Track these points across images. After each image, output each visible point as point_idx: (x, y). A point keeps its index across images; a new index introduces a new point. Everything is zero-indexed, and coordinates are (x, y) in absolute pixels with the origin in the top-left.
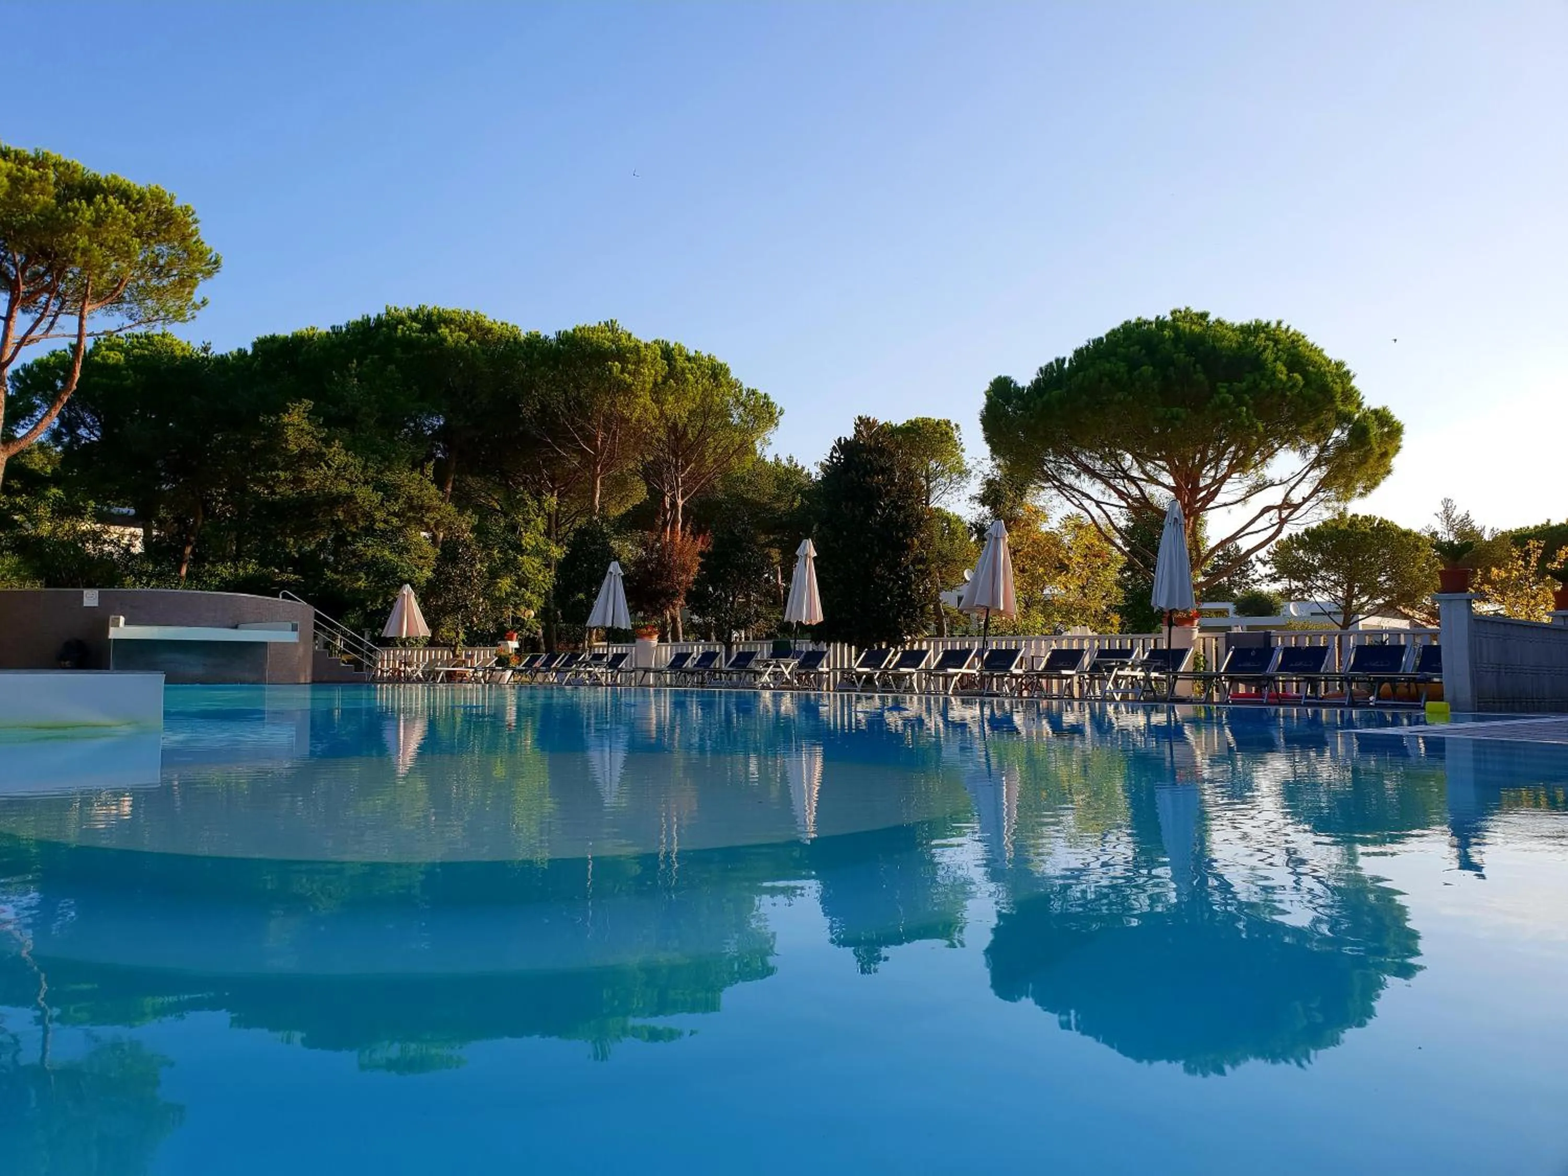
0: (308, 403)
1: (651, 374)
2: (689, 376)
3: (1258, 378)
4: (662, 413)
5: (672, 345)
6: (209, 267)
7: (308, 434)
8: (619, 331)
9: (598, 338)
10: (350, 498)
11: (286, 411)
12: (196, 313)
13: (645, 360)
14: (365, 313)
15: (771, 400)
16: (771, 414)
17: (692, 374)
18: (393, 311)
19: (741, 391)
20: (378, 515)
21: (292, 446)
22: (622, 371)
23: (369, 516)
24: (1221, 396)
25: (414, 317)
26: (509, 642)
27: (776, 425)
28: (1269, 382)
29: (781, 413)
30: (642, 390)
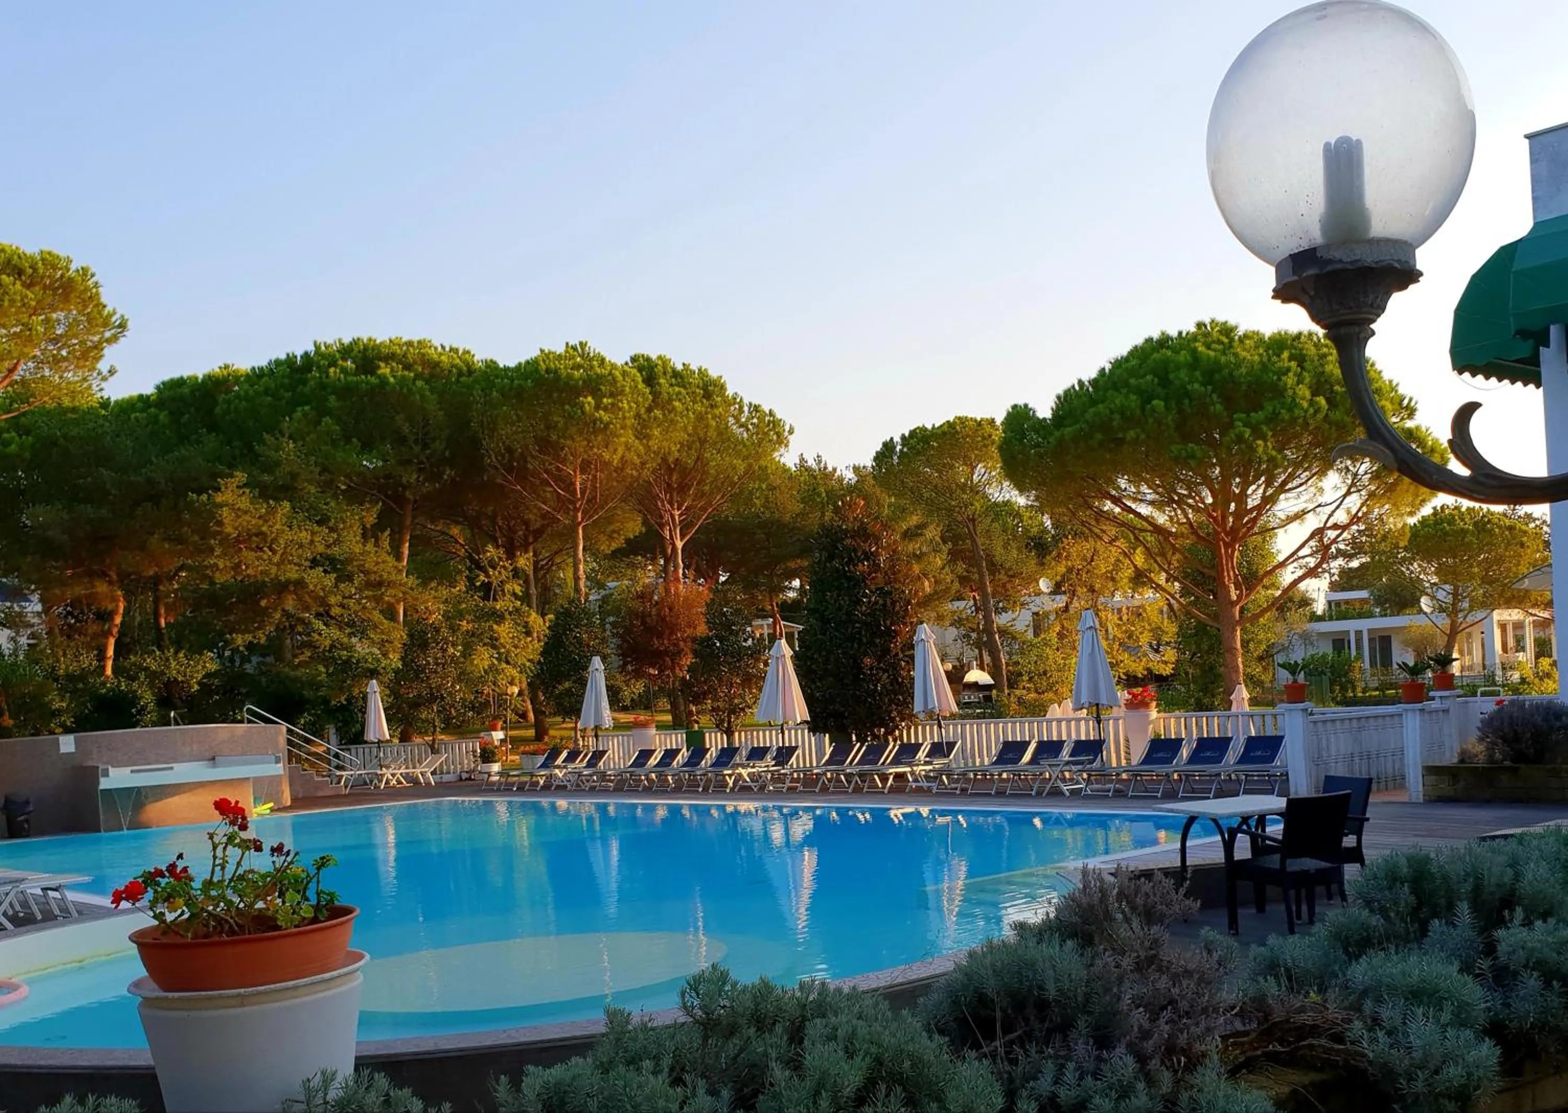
0: (240, 476)
1: (631, 407)
2: (677, 404)
3: (1278, 406)
4: (648, 448)
5: (654, 357)
6: (113, 331)
7: (246, 512)
8: (592, 355)
9: (566, 368)
10: (300, 584)
11: (217, 489)
12: (104, 385)
13: (622, 393)
14: (290, 351)
15: (779, 416)
16: (778, 435)
17: (680, 400)
18: (323, 348)
19: (741, 408)
20: (333, 600)
21: (229, 529)
22: (597, 407)
23: (323, 602)
24: (1237, 431)
25: (346, 351)
26: (494, 733)
27: (786, 446)
28: (1290, 410)
29: (791, 432)
30: (623, 428)
